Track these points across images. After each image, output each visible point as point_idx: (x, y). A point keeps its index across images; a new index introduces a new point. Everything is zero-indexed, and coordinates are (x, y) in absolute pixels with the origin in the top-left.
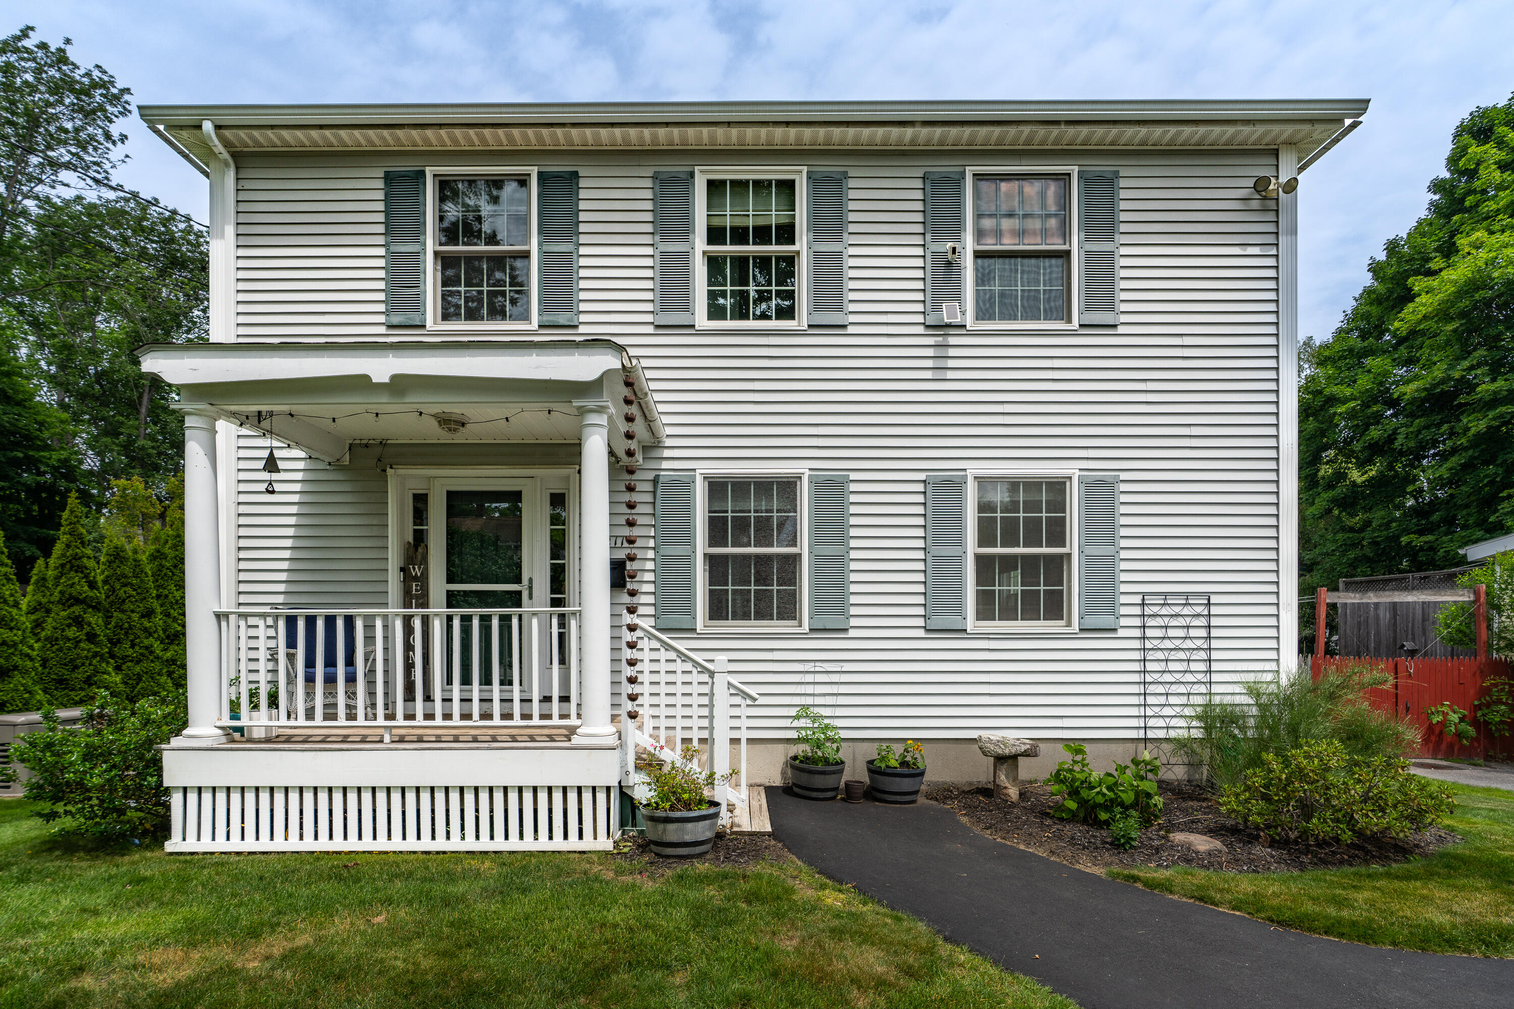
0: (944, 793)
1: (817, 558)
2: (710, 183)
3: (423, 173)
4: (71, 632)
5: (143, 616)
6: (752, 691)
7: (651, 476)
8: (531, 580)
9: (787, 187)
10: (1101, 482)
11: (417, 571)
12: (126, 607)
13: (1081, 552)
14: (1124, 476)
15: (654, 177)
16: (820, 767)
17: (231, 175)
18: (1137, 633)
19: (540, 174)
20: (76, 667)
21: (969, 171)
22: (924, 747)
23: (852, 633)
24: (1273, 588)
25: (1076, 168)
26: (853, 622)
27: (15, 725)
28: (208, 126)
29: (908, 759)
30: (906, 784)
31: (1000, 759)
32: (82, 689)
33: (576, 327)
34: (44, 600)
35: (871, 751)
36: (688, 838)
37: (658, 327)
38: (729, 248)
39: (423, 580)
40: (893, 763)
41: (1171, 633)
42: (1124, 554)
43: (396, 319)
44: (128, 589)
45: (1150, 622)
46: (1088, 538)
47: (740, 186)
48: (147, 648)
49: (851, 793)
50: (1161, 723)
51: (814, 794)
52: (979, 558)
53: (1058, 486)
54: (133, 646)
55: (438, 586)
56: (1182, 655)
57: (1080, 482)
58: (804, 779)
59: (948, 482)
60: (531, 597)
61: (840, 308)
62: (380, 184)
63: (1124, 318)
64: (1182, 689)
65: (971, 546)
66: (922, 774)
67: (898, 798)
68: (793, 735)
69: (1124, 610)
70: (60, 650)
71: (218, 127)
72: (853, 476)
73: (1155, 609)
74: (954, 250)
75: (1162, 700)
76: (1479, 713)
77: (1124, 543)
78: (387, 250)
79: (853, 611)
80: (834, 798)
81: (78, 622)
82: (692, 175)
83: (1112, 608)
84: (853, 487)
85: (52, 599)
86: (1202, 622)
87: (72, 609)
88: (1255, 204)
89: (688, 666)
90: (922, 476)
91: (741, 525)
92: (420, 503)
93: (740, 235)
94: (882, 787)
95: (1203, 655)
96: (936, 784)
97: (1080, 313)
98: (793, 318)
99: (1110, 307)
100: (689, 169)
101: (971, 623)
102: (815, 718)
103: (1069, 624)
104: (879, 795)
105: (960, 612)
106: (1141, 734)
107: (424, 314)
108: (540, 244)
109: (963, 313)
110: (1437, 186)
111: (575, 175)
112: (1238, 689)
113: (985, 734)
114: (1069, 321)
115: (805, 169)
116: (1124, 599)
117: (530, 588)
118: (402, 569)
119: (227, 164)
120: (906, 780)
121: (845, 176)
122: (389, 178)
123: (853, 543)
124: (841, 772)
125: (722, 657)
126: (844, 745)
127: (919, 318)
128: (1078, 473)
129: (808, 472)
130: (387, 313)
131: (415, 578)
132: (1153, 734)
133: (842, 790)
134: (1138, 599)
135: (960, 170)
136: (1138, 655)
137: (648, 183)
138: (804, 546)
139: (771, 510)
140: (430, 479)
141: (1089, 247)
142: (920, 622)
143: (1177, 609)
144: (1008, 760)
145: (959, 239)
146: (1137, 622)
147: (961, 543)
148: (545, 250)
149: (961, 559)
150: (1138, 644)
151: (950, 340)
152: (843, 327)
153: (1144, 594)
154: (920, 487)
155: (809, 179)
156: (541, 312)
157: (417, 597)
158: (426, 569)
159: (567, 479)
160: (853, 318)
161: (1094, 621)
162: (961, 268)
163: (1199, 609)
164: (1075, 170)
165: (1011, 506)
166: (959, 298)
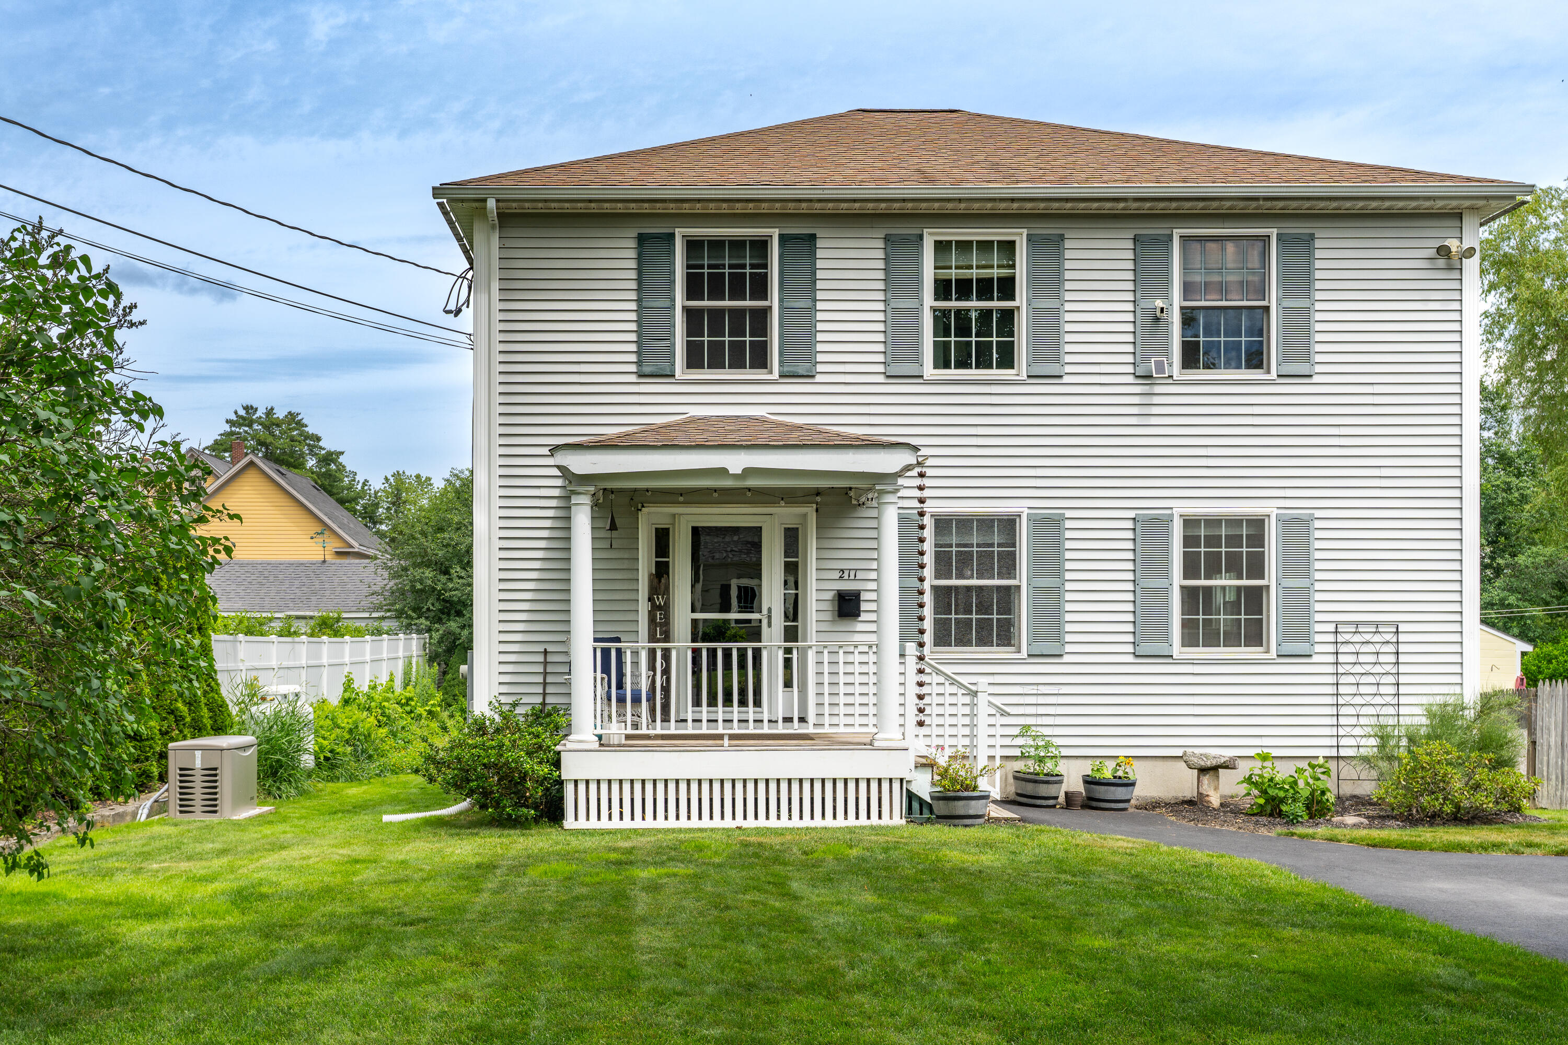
0: (1153, 805)
1: (1036, 590)
2: (938, 244)
3: (673, 235)
8: (770, 610)
9: (1008, 247)
10: (1297, 520)
11: (661, 601)
13: (1278, 584)
14: (1318, 514)
15: (886, 239)
16: (1042, 777)
17: (495, 238)
18: (1332, 659)
19: (781, 237)
21: (1177, 233)
22: (1136, 764)
23: (1067, 658)
24: (1457, 617)
25: (1275, 231)
26: (1068, 648)
27: (222, 750)
28: (492, 203)
29: (1120, 773)
30: (1120, 793)
31: (1203, 771)
33: (813, 376)
35: (1086, 768)
37: (889, 377)
38: (953, 304)
39: (665, 609)
40: (1109, 775)
41: (1362, 658)
42: (1318, 586)
43: (647, 370)
45: (1343, 649)
46: (1284, 573)
47: (964, 246)
49: (1070, 801)
50: (1352, 742)
51: (1039, 802)
52: (1184, 590)
53: (1258, 524)
55: (683, 615)
56: (1371, 679)
57: (1278, 520)
58: (1030, 789)
59: (1156, 519)
60: (770, 625)
61: (1058, 360)
62: (633, 244)
63: (1319, 369)
64: (1371, 710)
65: (1177, 578)
66: (1133, 784)
67: (1113, 805)
68: (1017, 752)
69: (1318, 638)
71: (499, 201)
72: (1068, 514)
73: (1347, 637)
74: (1162, 309)
75: (1353, 721)
77: (1318, 576)
78: (639, 306)
79: (1068, 638)
80: (1054, 806)
82: (921, 237)
83: (1307, 637)
84: (1068, 524)
86: (1391, 648)
88: (1441, 263)
89: (955, 689)
90: (1132, 514)
91: (966, 560)
92: (662, 540)
93: (964, 288)
94: (1098, 796)
95: (1391, 679)
96: (1144, 798)
97: (1278, 365)
98: (1013, 368)
99: (1307, 357)
100: (918, 232)
101: (1177, 649)
102: (1035, 737)
103: (1267, 652)
104: (1094, 804)
105: (1167, 639)
106: (1334, 753)
107: (673, 365)
108: (781, 300)
109: (1171, 365)
111: (813, 238)
112: (1418, 710)
113: (1189, 750)
114: (1268, 372)
115: (1025, 231)
116: (1318, 628)
117: (770, 617)
118: (649, 600)
119: (493, 227)
120: (1120, 789)
121: (1062, 238)
122: (642, 239)
123: (1068, 576)
124: (1061, 782)
126: (1062, 762)
127: (1130, 369)
128: (1276, 511)
129: (1026, 511)
130: (639, 363)
131: (659, 608)
132: (1343, 752)
133: (1062, 798)
134: (1331, 628)
135: (1168, 232)
136: (1332, 679)
137: (881, 244)
138: (1023, 578)
139: (992, 545)
140: (674, 515)
141: (1288, 303)
142: (1130, 649)
143: (1368, 637)
144: (1209, 770)
145: (1167, 296)
146: (1331, 648)
147: (1167, 575)
148: (785, 305)
149: (1167, 590)
150: (1331, 669)
151: (1158, 389)
152: (1061, 377)
153: (1337, 624)
154: (1130, 524)
155: (1029, 240)
156: (781, 363)
157: (661, 625)
158: (668, 598)
159: (805, 516)
160: (1068, 369)
161: (1289, 648)
162: (1169, 324)
163: (1388, 637)
164: (1274, 233)
165: (1213, 541)
166: (1166, 352)
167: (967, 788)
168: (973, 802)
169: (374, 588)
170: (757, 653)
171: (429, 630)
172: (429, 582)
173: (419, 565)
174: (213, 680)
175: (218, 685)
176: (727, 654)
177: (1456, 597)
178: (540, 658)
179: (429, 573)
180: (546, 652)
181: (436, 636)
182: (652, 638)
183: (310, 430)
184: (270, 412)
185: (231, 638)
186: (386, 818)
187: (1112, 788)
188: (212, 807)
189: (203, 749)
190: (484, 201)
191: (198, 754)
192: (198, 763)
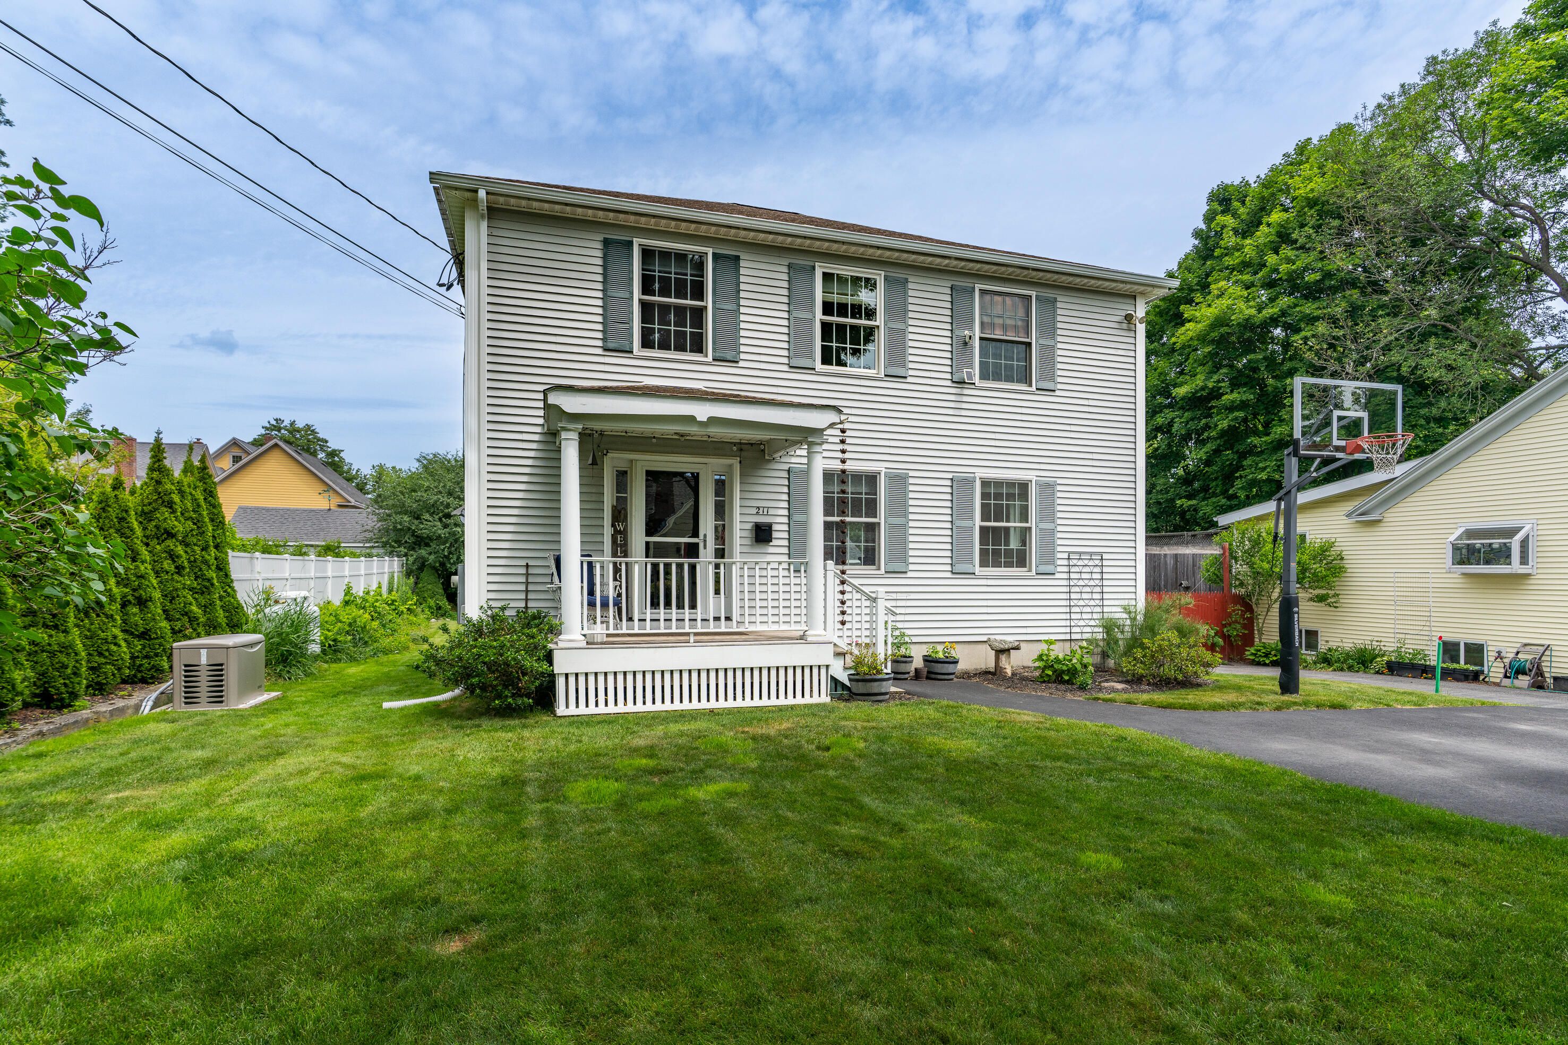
0: (966, 675)
1: (890, 526)
2: (825, 274)
3: (632, 242)
4: (168, 565)
6: (898, 611)
7: (786, 467)
8: (705, 536)
9: (872, 283)
10: (1047, 484)
11: (620, 527)
13: (1036, 526)
14: (1059, 481)
15: (789, 266)
16: (902, 658)
17: (484, 223)
18: (1065, 576)
19: (714, 254)
21: (978, 287)
22: (955, 646)
23: (910, 574)
24: (1134, 550)
26: (911, 567)
27: (228, 648)
28: (482, 193)
29: (948, 654)
30: (950, 668)
32: (178, 619)
33: (737, 362)
35: (925, 650)
37: (791, 367)
38: (835, 319)
39: (625, 533)
40: (941, 655)
41: (1083, 576)
42: (1059, 528)
43: (611, 345)
45: (1073, 570)
46: (1041, 519)
47: (842, 279)
49: (919, 675)
50: (1078, 630)
51: (900, 676)
52: (981, 528)
53: (1024, 486)
55: (638, 539)
56: (1089, 589)
57: (1037, 484)
59: (965, 480)
60: (705, 547)
61: (904, 366)
62: (601, 246)
63: (1059, 386)
64: (1088, 609)
65: (978, 522)
66: (957, 662)
67: (943, 677)
69: (1059, 562)
70: (161, 582)
71: (488, 193)
72: (911, 474)
73: (1075, 562)
74: (969, 335)
75: (1079, 616)
77: (1059, 522)
78: (605, 295)
79: (911, 560)
80: (913, 679)
81: (171, 555)
82: (814, 268)
83: (1052, 562)
84: (911, 481)
86: (1099, 570)
87: (167, 543)
88: (1125, 326)
90: (950, 476)
91: (857, 503)
92: (622, 479)
93: (842, 310)
94: (937, 671)
95: (1099, 590)
97: (1036, 381)
98: (874, 369)
99: (1053, 379)
100: (811, 264)
101: (977, 570)
103: (1029, 571)
104: (933, 676)
105: (971, 561)
106: (1068, 637)
107: (632, 343)
108: (714, 302)
109: (973, 375)
111: (738, 259)
112: (1119, 609)
113: (992, 637)
114: (1031, 385)
115: (883, 273)
116: (1059, 555)
117: (705, 541)
118: (612, 526)
120: (953, 665)
121: (907, 281)
122: (607, 243)
123: (911, 517)
124: (911, 662)
126: (912, 647)
127: (949, 376)
128: (1035, 478)
129: (884, 470)
130: (604, 340)
131: (620, 532)
132: (1074, 637)
133: (912, 674)
134: (1066, 555)
135: (972, 285)
136: (1066, 589)
137: (785, 270)
138: (881, 518)
139: (861, 494)
140: (632, 461)
141: (1041, 341)
142: (949, 567)
143: (1086, 562)
144: (1001, 652)
145: (972, 329)
146: (1066, 569)
147: (972, 518)
148: (717, 306)
149: (972, 529)
150: (1065, 583)
151: (966, 392)
152: (905, 377)
153: (1069, 553)
154: (949, 483)
155: (885, 279)
156: (714, 349)
157: (621, 546)
158: (626, 525)
159: (731, 466)
160: (911, 372)
161: (1043, 569)
162: (972, 347)
163: (1097, 562)
164: (1034, 294)
165: (998, 496)
166: (971, 366)
169: (366, 527)
170: (693, 568)
171: (406, 555)
172: (407, 524)
173: (400, 513)
174: (230, 587)
175: (234, 591)
177: (1132, 538)
178: (523, 571)
179: (406, 518)
180: (527, 566)
181: (411, 559)
182: (614, 554)
183: (321, 436)
184: (293, 423)
185: (249, 555)
186: (386, 705)
187: (947, 665)
188: (218, 697)
189: (209, 647)
190: (476, 191)
191: (204, 652)
192: (204, 660)
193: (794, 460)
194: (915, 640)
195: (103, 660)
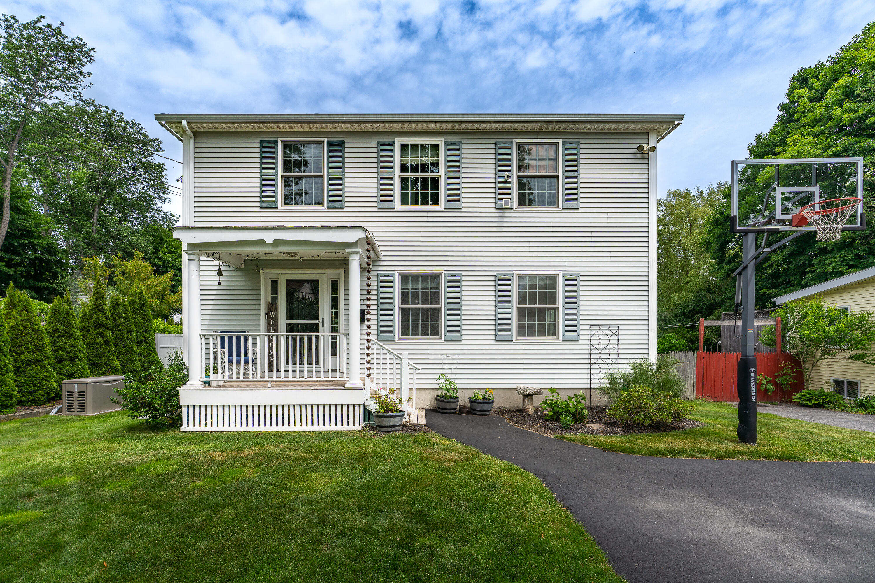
0: (502, 411)
1: (448, 309)
2: (402, 146)
3: (276, 141)
4: (98, 340)
5: (128, 333)
6: (419, 367)
7: (377, 273)
8: (323, 319)
9: (436, 147)
10: (571, 276)
11: (272, 315)
12: (120, 328)
13: (563, 307)
14: (581, 274)
15: (378, 143)
16: (448, 399)
17: (192, 141)
18: (587, 342)
19: (328, 142)
20: (101, 357)
21: (515, 141)
22: (494, 392)
23: (463, 342)
24: (646, 322)
25: (561, 140)
26: (464, 337)
27: (87, 383)
28: (184, 123)
29: (487, 396)
30: (485, 407)
31: (526, 396)
32: (103, 367)
33: (343, 208)
34: (86, 325)
35: (471, 394)
36: (392, 424)
37: (379, 208)
38: (410, 174)
39: (275, 318)
40: (480, 398)
41: (602, 342)
42: (581, 308)
43: (264, 205)
44: (121, 319)
45: (593, 337)
46: (567, 302)
47: (415, 147)
48: (130, 348)
49: (462, 411)
50: (597, 381)
51: (446, 411)
52: (519, 309)
53: (553, 278)
54: (124, 347)
55: (282, 321)
56: (606, 351)
57: (563, 276)
58: (442, 405)
59: (505, 276)
60: (323, 326)
61: (459, 201)
62: (258, 145)
63: (582, 205)
64: (606, 366)
65: (515, 304)
66: (492, 402)
67: (482, 413)
68: (437, 386)
69: (581, 332)
70: (94, 349)
71: (188, 122)
72: (464, 273)
73: (595, 332)
74: (508, 176)
75: (598, 371)
76: (777, 380)
77: (581, 303)
78: (261, 175)
79: (464, 332)
80: (454, 413)
81: (101, 335)
82: (394, 142)
83: (576, 332)
84: (464, 278)
85: (90, 325)
86: (615, 337)
87: (99, 329)
88: (639, 156)
89: (392, 356)
90: (494, 274)
91: (415, 295)
92: (274, 285)
93: (415, 168)
94: (475, 408)
95: (615, 352)
96: (500, 408)
97: (563, 203)
98: (438, 204)
99: (576, 200)
100: (393, 140)
101: (515, 337)
102: (446, 379)
103: (558, 339)
104: (474, 411)
105: (510, 332)
106: (589, 386)
107: (277, 202)
108: (328, 172)
109: (512, 203)
110: (782, 107)
111: (343, 142)
112: (628, 366)
113: (519, 385)
114: (558, 206)
115: (443, 140)
116: (581, 327)
117: (323, 322)
118: (267, 314)
119: (190, 137)
120: (485, 405)
121: (461, 143)
122: (262, 143)
123: (464, 303)
124: (458, 401)
125: (405, 352)
126: (459, 391)
127: (493, 205)
128: (562, 272)
129: (444, 272)
130: (260, 202)
131: (272, 318)
132: (593, 386)
133: (458, 409)
134: (588, 327)
135: (511, 140)
136: (587, 352)
137: (375, 146)
138: (442, 304)
139: (428, 289)
140: (279, 274)
141: (568, 174)
142: (493, 337)
143: (605, 332)
144: (529, 396)
145: (510, 171)
146: (587, 337)
147: (510, 302)
148: (330, 174)
149: (510, 310)
150: (587, 347)
151: (506, 215)
152: (460, 208)
153: (590, 325)
154: (493, 278)
155: (445, 144)
156: (328, 202)
157: (273, 326)
158: (277, 314)
159: (339, 274)
160: (464, 205)
161: (568, 337)
162: (511, 184)
163: (614, 332)
164: (561, 141)
165: (533, 286)
166: (510, 197)
167: (391, 411)
168: (392, 419)
170: (317, 338)
176: (302, 339)
177: (646, 313)
182: (268, 331)
187: (481, 405)
188: (82, 409)
189: (78, 383)
190: (181, 122)
191: (76, 385)
192: (76, 390)
193: (381, 268)
194: (459, 386)
195: (36, 388)
